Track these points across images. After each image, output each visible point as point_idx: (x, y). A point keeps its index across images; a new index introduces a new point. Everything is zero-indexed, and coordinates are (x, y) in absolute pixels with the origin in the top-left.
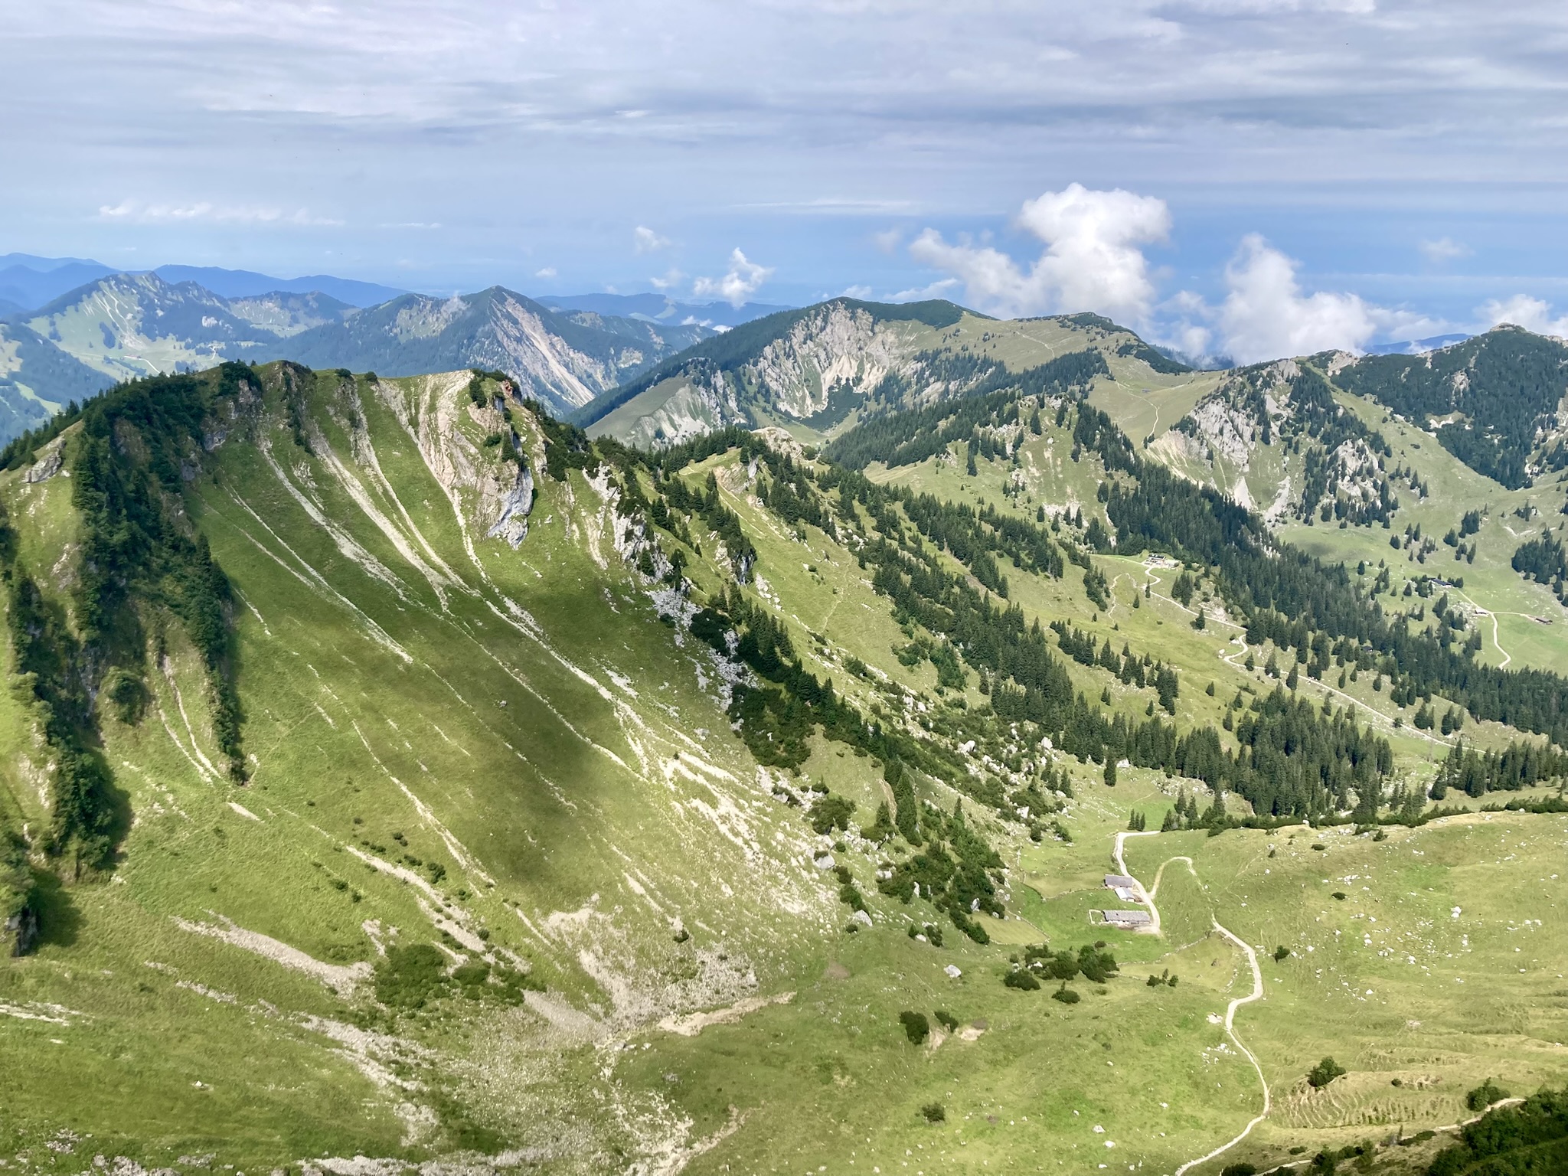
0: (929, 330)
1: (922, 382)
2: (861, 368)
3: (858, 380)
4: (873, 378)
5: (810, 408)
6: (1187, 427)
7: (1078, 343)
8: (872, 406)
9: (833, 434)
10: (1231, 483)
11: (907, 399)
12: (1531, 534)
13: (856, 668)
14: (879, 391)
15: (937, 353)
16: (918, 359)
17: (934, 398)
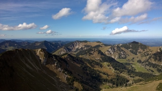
0: (85, 43)
1: (85, 48)
2: (79, 47)
3: (79, 48)
4: (80, 48)
5: (74, 50)
6: (108, 51)
7: (98, 44)
8: (80, 50)
9: (77, 53)
10: (112, 56)
11: (83, 49)
12: (138, 59)
13: (78, 75)
14: (81, 49)
15: (86, 45)
16: (84, 46)
17: (86, 49)
